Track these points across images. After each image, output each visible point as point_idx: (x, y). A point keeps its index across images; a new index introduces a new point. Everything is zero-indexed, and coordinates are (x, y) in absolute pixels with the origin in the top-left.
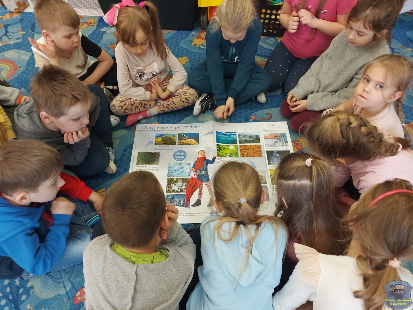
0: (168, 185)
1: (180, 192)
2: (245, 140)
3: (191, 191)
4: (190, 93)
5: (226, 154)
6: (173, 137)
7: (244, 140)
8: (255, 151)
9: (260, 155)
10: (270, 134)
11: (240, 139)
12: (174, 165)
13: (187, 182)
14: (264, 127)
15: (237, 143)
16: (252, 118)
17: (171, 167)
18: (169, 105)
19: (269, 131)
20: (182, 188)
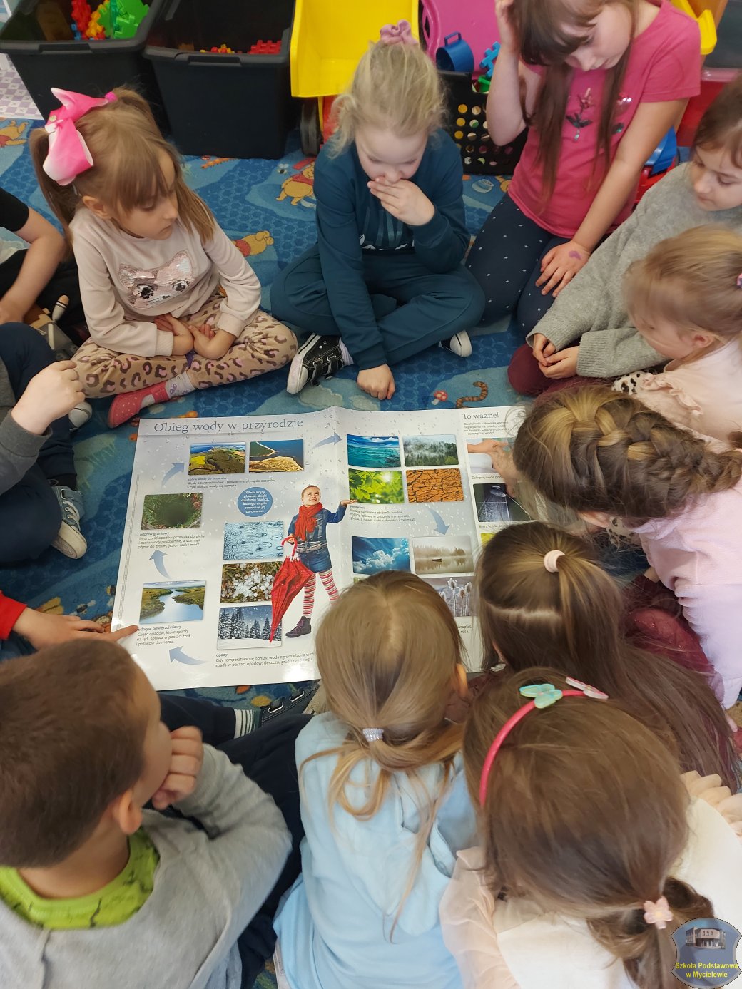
0: (224, 582)
1: (257, 599)
2: (421, 458)
3: (284, 596)
4: (276, 338)
5: (372, 495)
6: (236, 452)
7: (418, 458)
8: (444, 486)
9: (459, 496)
10: (483, 439)
11: (407, 455)
12: (241, 528)
13: (274, 574)
14: (468, 421)
15: (400, 466)
16: (439, 395)
17: (233, 534)
18: (222, 368)
19: (481, 432)
20: (263, 588)
